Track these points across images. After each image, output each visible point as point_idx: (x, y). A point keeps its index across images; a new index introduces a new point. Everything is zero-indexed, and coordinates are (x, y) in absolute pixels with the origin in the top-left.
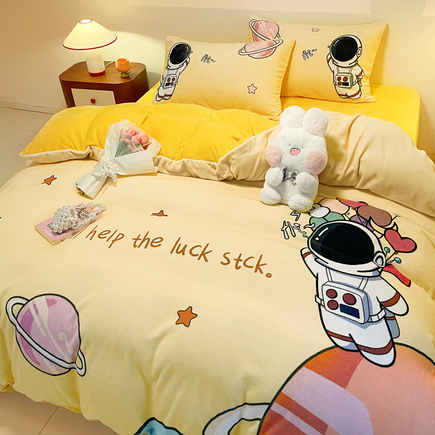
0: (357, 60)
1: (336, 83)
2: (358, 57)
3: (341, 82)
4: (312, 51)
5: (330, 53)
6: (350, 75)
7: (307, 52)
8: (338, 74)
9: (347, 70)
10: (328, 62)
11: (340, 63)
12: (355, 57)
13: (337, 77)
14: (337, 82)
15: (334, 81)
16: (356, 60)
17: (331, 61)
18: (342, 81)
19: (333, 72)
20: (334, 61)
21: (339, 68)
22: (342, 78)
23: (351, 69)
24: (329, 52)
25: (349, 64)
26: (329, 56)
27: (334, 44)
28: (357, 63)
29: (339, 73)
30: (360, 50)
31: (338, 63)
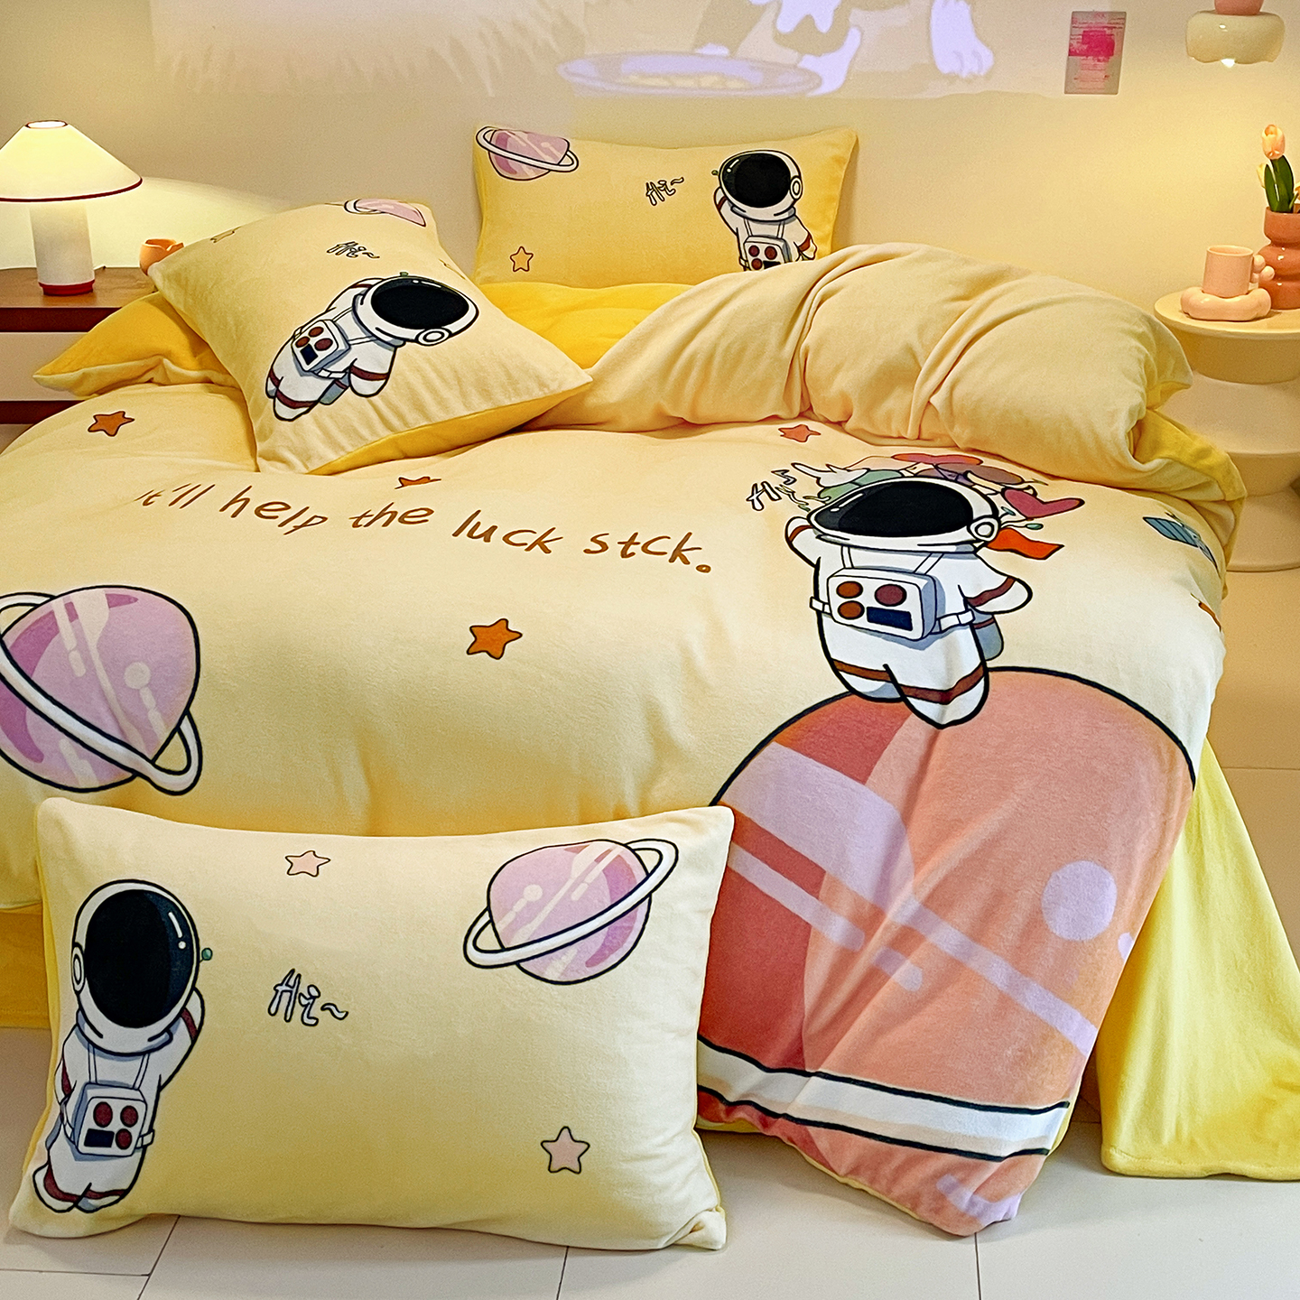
0: (795, 206)
1: (746, 261)
2: (795, 200)
3: (760, 260)
4: (672, 184)
5: (721, 187)
6: (781, 244)
7: (658, 185)
8: (750, 239)
9: (772, 230)
10: (719, 207)
11: (752, 212)
12: (787, 200)
13: (748, 246)
14: (751, 259)
15: (741, 257)
16: (792, 206)
17: (726, 206)
18: (762, 256)
19: (737, 234)
20: (734, 205)
21: (750, 222)
22: (762, 248)
23: (781, 227)
24: (719, 186)
25: (775, 215)
26: (720, 195)
27: (728, 166)
28: (794, 215)
29: (752, 236)
30: (796, 184)
31: (744, 211)
